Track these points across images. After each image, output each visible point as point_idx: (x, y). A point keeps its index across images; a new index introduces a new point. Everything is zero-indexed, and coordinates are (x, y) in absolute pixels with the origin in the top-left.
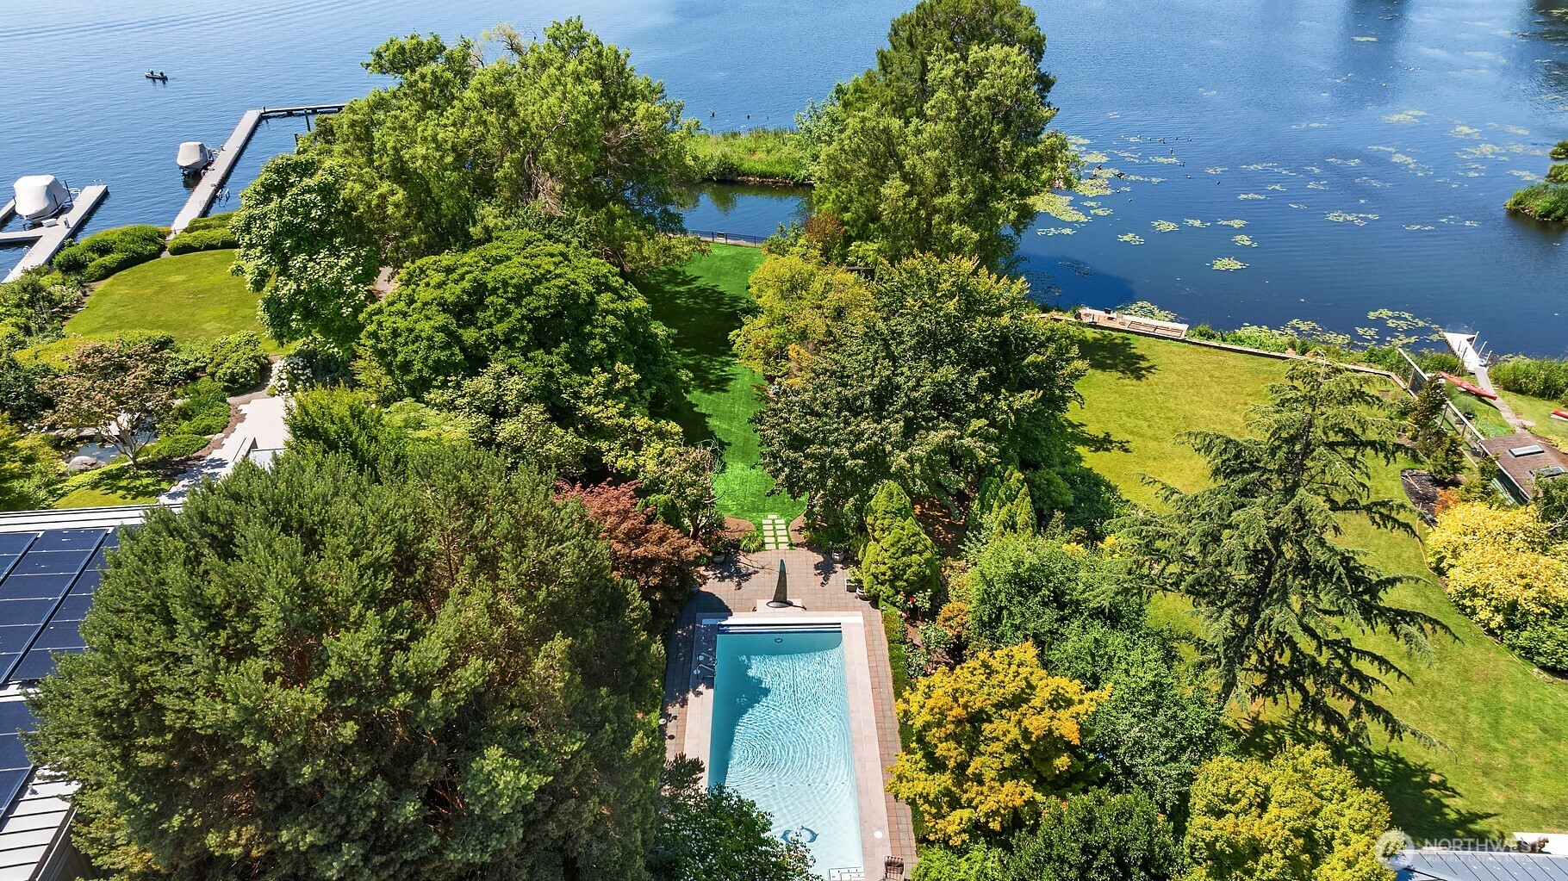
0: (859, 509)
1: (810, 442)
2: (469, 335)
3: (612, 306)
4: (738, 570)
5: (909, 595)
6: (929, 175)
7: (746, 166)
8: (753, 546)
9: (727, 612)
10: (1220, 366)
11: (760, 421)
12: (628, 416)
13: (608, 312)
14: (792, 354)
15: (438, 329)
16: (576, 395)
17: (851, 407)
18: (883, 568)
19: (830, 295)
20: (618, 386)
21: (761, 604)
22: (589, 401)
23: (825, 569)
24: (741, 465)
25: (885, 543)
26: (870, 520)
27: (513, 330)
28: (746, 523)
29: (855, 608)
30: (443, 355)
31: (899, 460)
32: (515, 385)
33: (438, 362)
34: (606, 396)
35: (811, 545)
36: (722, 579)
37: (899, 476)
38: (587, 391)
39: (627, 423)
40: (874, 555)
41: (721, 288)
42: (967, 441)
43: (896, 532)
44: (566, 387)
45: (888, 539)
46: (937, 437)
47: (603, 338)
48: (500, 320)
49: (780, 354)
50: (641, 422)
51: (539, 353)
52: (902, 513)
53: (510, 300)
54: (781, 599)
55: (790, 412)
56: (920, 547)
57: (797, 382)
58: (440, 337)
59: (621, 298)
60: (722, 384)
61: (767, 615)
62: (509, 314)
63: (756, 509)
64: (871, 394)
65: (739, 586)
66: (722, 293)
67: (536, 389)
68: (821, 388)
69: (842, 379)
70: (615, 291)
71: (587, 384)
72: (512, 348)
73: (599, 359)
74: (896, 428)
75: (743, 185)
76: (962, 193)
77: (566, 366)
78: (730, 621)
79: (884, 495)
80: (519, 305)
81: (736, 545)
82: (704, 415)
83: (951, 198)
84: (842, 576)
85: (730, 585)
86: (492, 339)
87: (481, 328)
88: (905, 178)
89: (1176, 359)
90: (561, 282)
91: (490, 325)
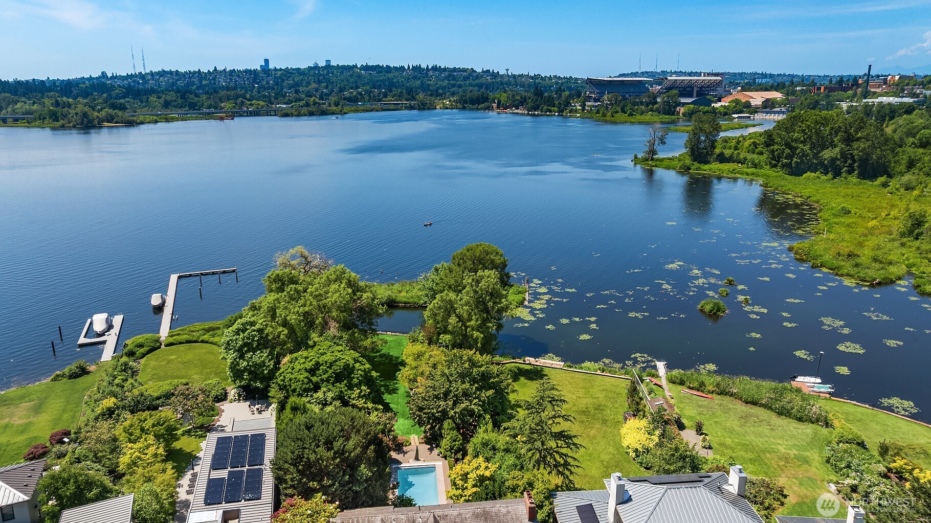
0: (440, 429)
1: (424, 409)
2: (314, 379)
3: (360, 368)
4: (403, 451)
5: (455, 455)
6: (465, 315)
7: (398, 299)
8: (408, 444)
9: (401, 463)
10: (573, 378)
11: (409, 403)
12: (366, 404)
13: (358, 370)
14: (419, 380)
15: (305, 378)
16: (349, 398)
17: (437, 397)
18: (447, 447)
19: (431, 360)
20: (362, 394)
21: (411, 461)
22: (353, 399)
23: (431, 450)
24: (402, 420)
25: (448, 439)
26: (443, 432)
27: (329, 377)
28: (405, 437)
29: (439, 460)
30: (307, 386)
31: (452, 413)
32: (330, 395)
33: (305, 388)
34: (359, 397)
35: (426, 443)
36: (398, 454)
37: (452, 418)
38: (353, 396)
39: (366, 406)
40: (445, 443)
41: (391, 354)
42: (472, 406)
43: (451, 435)
44: (346, 395)
45: (449, 437)
46: (463, 406)
47: (357, 378)
48: (324, 374)
49: (415, 380)
50: (370, 405)
51: (338, 384)
52: (452, 429)
53: (328, 367)
54: (417, 459)
55: (418, 400)
56: (458, 439)
57: (420, 390)
58: (306, 380)
59: (362, 364)
60: (394, 391)
61: (413, 464)
62: (327, 372)
63: (407, 433)
64: (443, 393)
65: (404, 456)
66: (392, 356)
67: (337, 396)
68: (428, 392)
69: (434, 388)
70: (360, 362)
71: (353, 393)
72: (329, 383)
73: (356, 385)
74: (450, 403)
75: (397, 307)
76: (477, 321)
77: (346, 388)
78: (402, 465)
79: (447, 424)
80: (331, 369)
81: (402, 444)
82: (388, 403)
83: (472, 323)
84: (436, 451)
85: (401, 455)
86: (322, 380)
87: (318, 377)
88: (457, 316)
89: (557, 376)
90: (344, 361)
91: (321, 375)
